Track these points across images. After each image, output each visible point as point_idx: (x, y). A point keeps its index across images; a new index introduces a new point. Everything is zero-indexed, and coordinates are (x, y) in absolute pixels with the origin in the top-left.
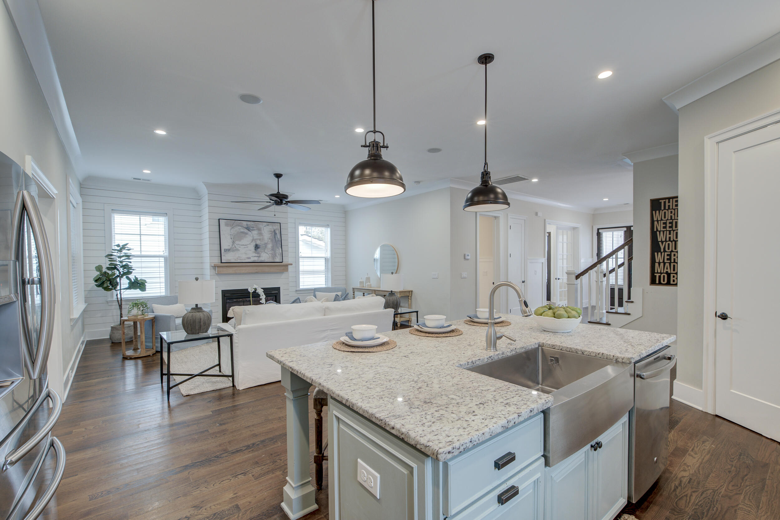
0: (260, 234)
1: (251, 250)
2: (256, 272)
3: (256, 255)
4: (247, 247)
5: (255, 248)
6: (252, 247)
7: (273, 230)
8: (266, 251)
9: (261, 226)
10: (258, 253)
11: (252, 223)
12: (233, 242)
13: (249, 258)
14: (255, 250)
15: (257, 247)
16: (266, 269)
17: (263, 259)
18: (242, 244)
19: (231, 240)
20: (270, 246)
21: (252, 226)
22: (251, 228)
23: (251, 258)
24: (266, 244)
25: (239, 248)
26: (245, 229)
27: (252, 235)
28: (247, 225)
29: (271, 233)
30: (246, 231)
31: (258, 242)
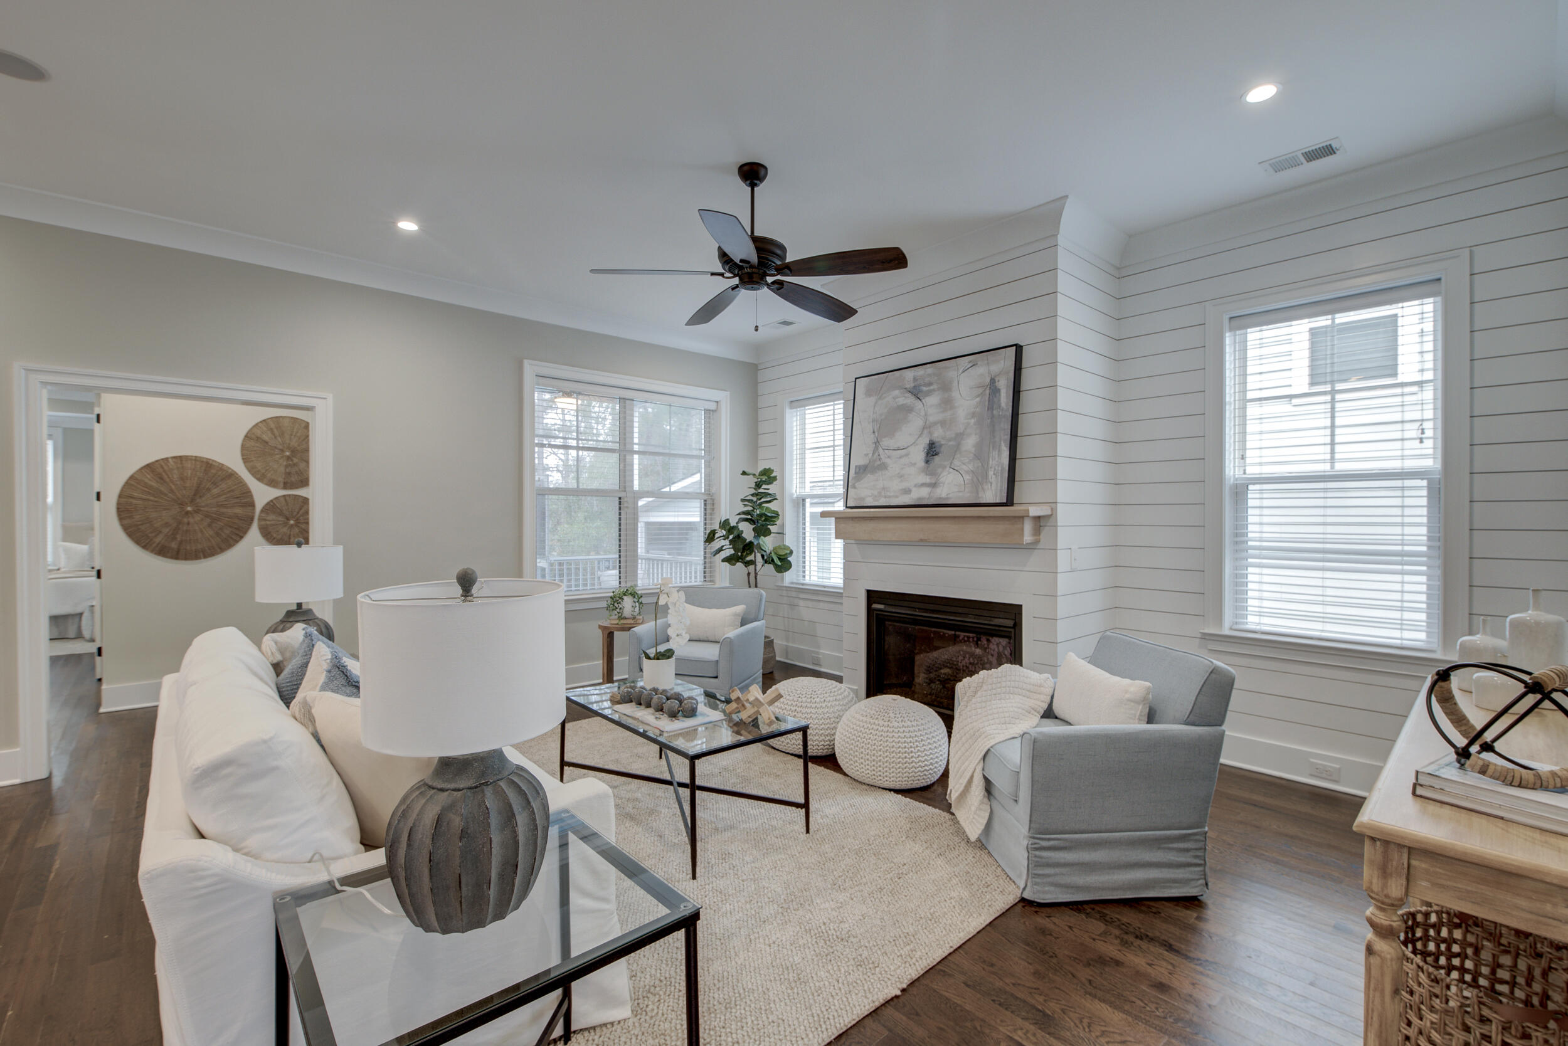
0: (947, 403)
1: (915, 464)
2: (921, 540)
3: (927, 479)
4: (907, 455)
5: (928, 454)
6: (918, 454)
7: (988, 380)
8: (956, 462)
9: (952, 371)
10: (932, 474)
11: (929, 369)
12: (877, 443)
13: (907, 491)
14: (927, 462)
15: (932, 450)
16: (950, 530)
17: (944, 495)
18: (895, 447)
19: (872, 436)
20: (970, 443)
21: (927, 380)
22: (924, 389)
23: (914, 490)
24: (960, 437)
25: (888, 461)
26: (909, 395)
27: (923, 413)
28: (915, 379)
29: (981, 390)
30: (910, 400)
31: (938, 434)
